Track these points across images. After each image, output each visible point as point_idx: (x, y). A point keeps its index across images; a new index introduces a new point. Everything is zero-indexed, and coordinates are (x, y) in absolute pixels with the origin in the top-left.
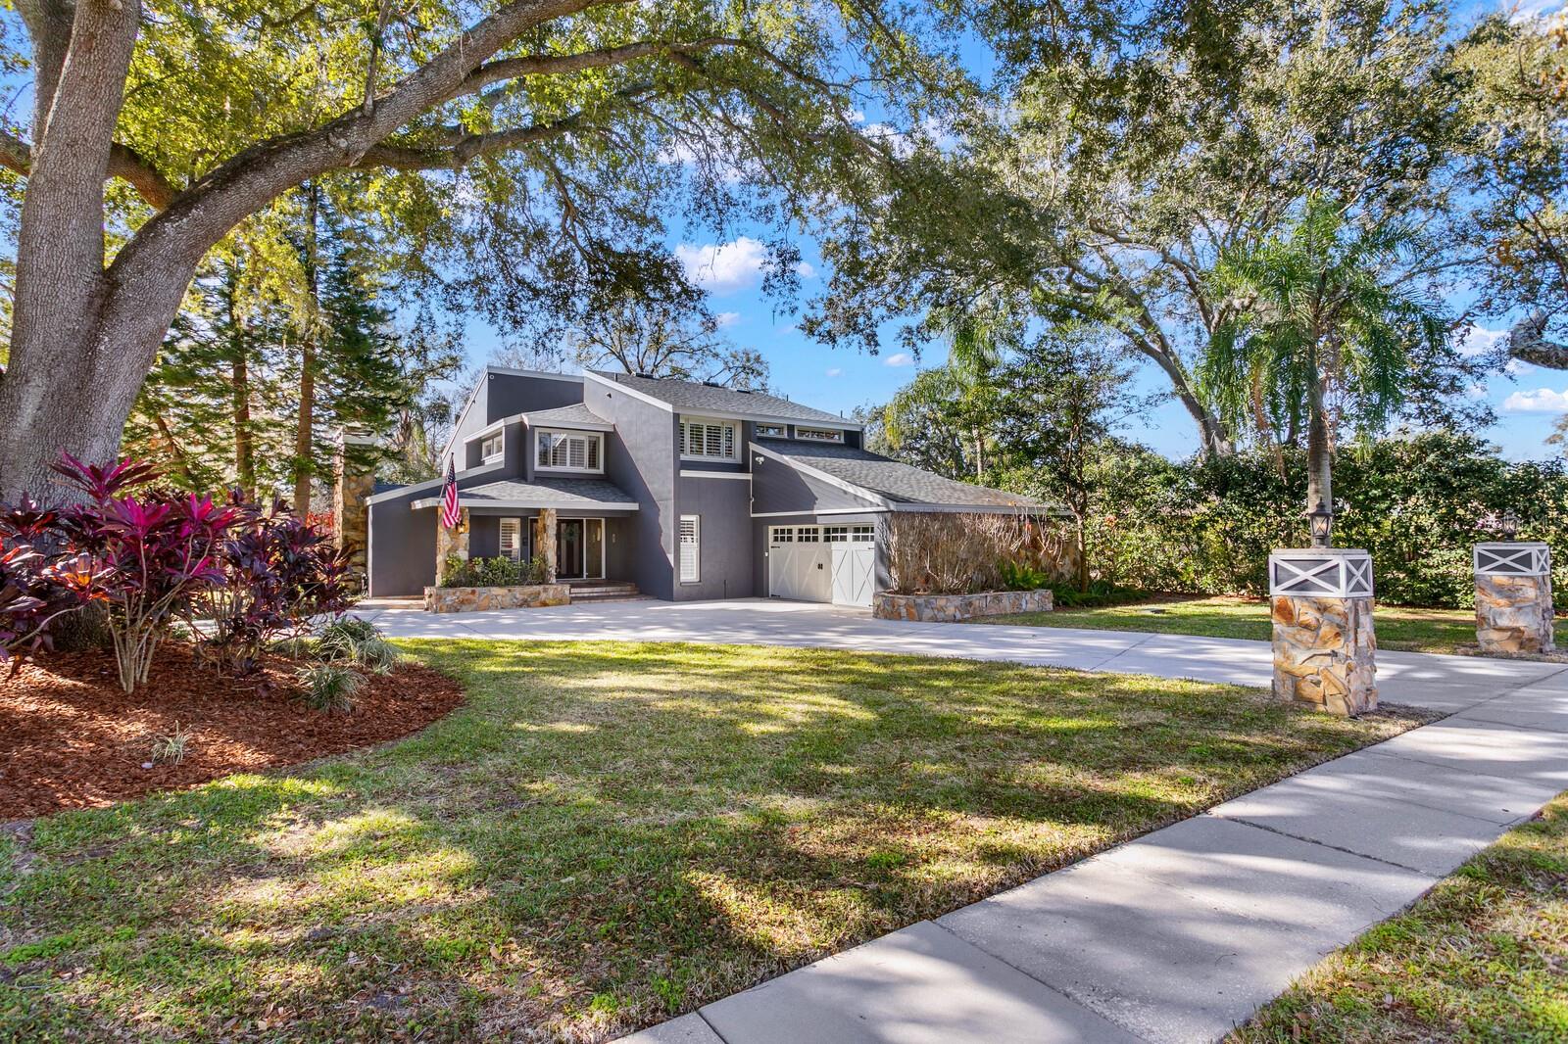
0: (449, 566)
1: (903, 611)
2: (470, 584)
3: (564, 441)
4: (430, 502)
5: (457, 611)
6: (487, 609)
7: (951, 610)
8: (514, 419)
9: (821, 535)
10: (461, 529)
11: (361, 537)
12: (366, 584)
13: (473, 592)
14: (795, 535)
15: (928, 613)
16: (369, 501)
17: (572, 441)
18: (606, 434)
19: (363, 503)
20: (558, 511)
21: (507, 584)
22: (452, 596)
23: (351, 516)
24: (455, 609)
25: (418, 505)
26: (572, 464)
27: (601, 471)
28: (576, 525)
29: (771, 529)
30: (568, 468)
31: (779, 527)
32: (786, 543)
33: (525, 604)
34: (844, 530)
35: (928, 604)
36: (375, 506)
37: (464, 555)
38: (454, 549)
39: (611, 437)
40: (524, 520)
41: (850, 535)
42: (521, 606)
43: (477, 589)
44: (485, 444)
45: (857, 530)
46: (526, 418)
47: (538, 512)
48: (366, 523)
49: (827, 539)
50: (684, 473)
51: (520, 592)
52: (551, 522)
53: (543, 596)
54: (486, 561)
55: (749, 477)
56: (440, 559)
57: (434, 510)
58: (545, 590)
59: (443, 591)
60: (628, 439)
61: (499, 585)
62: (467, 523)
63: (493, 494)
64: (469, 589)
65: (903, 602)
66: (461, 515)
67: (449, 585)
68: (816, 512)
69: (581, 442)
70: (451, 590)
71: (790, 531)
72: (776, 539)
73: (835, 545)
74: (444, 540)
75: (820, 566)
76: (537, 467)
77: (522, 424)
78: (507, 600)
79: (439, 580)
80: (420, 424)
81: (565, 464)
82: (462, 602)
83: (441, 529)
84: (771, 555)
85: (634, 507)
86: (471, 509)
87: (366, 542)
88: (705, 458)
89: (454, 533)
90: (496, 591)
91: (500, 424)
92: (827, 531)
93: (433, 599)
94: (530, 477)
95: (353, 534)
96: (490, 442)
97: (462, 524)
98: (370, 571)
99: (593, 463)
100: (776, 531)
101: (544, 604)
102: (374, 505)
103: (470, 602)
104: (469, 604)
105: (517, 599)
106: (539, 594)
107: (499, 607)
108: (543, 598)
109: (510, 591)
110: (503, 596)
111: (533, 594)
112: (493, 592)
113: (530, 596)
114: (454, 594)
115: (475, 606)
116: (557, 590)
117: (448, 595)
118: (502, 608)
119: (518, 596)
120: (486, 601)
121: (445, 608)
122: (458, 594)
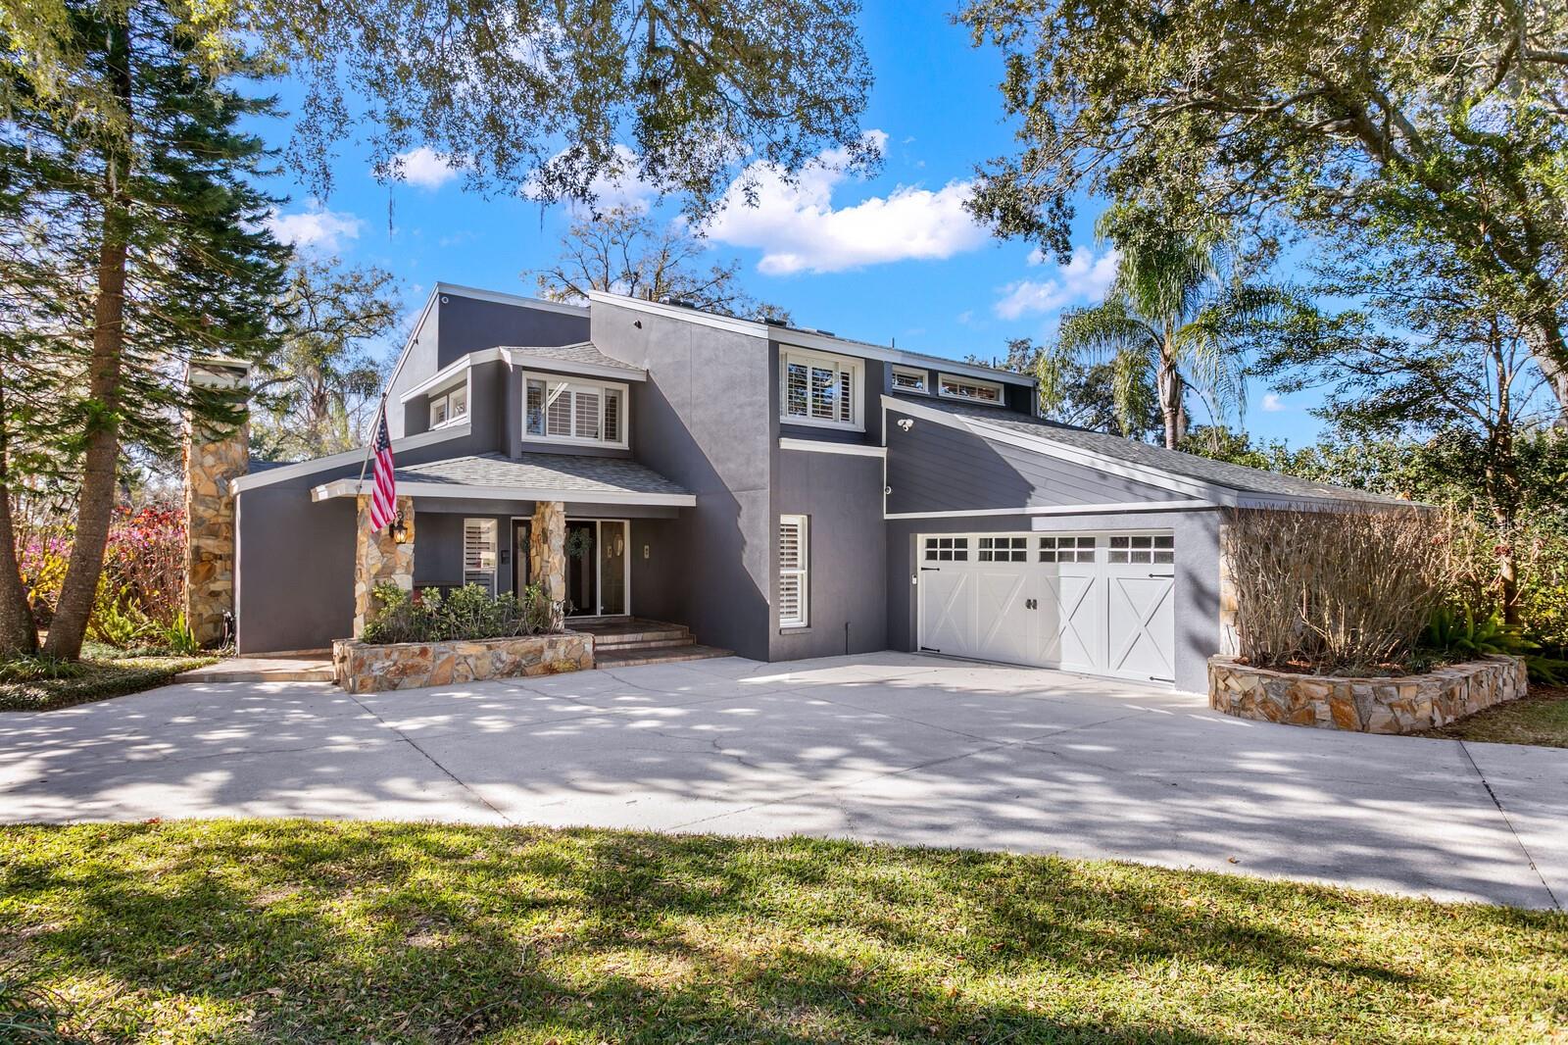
0: (378, 603)
1: (1323, 709)
2: (417, 636)
3: (565, 395)
4: (343, 488)
5: (394, 687)
6: (448, 682)
8: (488, 356)
9: (1033, 550)
10: (400, 537)
11: (225, 550)
12: (232, 629)
13: (424, 652)
14: (973, 549)
15: (1380, 714)
16: (236, 486)
17: (580, 396)
18: (633, 385)
19: (227, 490)
20: (567, 505)
21: (484, 635)
22: (383, 660)
23: (207, 514)
24: (388, 684)
25: (322, 493)
26: (580, 433)
27: (624, 444)
28: (586, 531)
29: (922, 539)
30: (573, 439)
31: (939, 536)
32: (953, 563)
33: (516, 670)
34: (1088, 542)
35: (1379, 696)
36: (246, 495)
37: (404, 582)
38: (387, 571)
39: (642, 392)
40: (503, 522)
41: (1102, 552)
42: (510, 674)
43: (432, 647)
44: (434, 405)
45: (1117, 542)
46: (507, 355)
47: (531, 507)
48: (233, 525)
49: (1046, 557)
50: (787, 444)
51: (508, 649)
52: (557, 526)
53: (548, 655)
54: (445, 594)
55: (881, 452)
56: (361, 589)
57: (348, 504)
58: (552, 645)
59: (368, 652)
60: (674, 393)
61: (470, 638)
62: (410, 524)
63: (458, 476)
64: (416, 647)
65: (1322, 691)
66: (401, 512)
67: (379, 637)
68: (1029, 510)
69: (594, 398)
70: (381, 650)
71: (962, 543)
72: (931, 556)
73: (1065, 568)
74: (368, 555)
75: (1031, 604)
76: (526, 437)
77: (500, 365)
78: (486, 665)
79: (360, 627)
80: (340, 399)
81: (567, 432)
82: (403, 672)
83: (362, 537)
84: (922, 581)
85: (688, 501)
86: (417, 500)
87: (232, 557)
88: (810, 421)
89: (387, 543)
90: (464, 648)
91: (464, 364)
92: (1046, 543)
93: (347, 666)
94: (515, 451)
95: (209, 544)
96: (443, 401)
97: (401, 527)
98: (238, 609)
99: (612, 433)
100: (931, 543)
101: (551, 670)
102: (244, 494)
103: (417, 670)
104: (417, 673)
105: (502, 662)
106: (541, 651)
107: (471, 677)
108: (548, 659)
109: (489, 648)
110: (478, 658)
111: (529, 652)
112: (460, 652)
113: (524, 655)
114: (388, 656)
115: (425, 677)
116: (570, 642)
117: (376, 657)
118: (476, 679)
119: (504, 656)
120: (448, 667)
121: (370, 682)
122: (395, 656)
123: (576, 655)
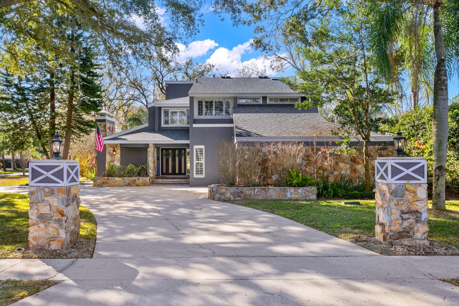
5: (101, 186)
6: (113, 186)
7: (228, 195)
10: (114, 153)
13: (108, 179)
26: (180, 123)
30: (177, 125)
33: (129, 185)
38: (112, 161)
42: (127, 186)
43: (110, 178)
50: (195, 125)
51: (127, 180)
52: (151, 150)
53: (137, 182)
55: (233, 125)
58: (138, 179)
59: (96, 178)
62: (119, 150)
69: (184, 113)
78: (122, 183)
81: (176, 123)
82: (103, 183)
85: (189, 142)
86: (120, 144)
97: (116, 151)
101: (138, 185)
103: (106, 183)
104: (106, 184)
105: (126, 183)
106: (136, 181)
107: (118, 186)
108: (137, 183)
109: (123, 179)
110: (120, 181)
111: (133, 181)
112: (116, 180)
113: (131, 181)
114: (100, 179)
115: (108, 185)
116: (143, 179)
117: (98, 179)
118: (119, 186)
119: (126, 181)
120: (113, 183)
121: (97, 185)
122: (102, 179)
123: (144, 182)
